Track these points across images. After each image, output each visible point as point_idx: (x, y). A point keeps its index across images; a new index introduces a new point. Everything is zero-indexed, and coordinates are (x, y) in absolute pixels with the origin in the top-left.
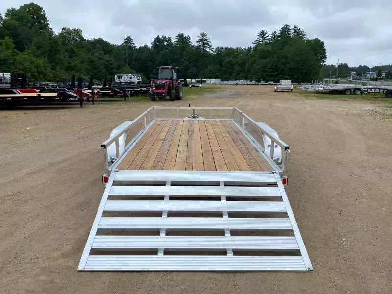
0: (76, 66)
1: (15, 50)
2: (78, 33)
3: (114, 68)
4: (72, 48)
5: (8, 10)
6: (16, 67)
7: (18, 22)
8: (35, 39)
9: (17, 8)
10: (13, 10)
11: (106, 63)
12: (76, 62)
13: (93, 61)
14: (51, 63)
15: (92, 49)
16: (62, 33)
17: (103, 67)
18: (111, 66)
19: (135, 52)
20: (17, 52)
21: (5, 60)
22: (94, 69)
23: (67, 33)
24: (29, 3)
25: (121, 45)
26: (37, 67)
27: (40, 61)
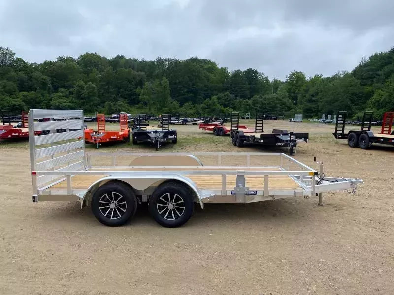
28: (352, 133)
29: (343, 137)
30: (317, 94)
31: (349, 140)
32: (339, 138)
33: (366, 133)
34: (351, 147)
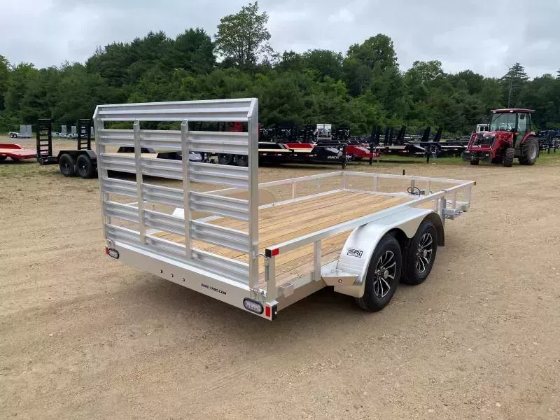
0: (421, 112)
1: (348, 96)
2: (435, 66)
3: (478, 114)
4: (421, 88)
5: (350, 47)
6: (342, 117)
7: (358, 60)
8: (374, 80)
9: (361, 43)
10: (356, 46)
11: (468, 106)
12: (421, 107)
13: (447, 105)
14: (388, 109)
15: (451, 87)
16: (412, 69)
17: (460, 113)
18: (473, 111)
19: (525, 87)
20: (350, 97)
21: (332, 108)
22: (447, 115)
23: (420, 68)
24: (376, 35)
25: (503, 78)
26: (367, 116)
27: (373, 109)
28: (65, 155)
29: (52, 161)
30: (44, 94)
31: (62, 166)
32: (45, 164)
33: (85, 153)
34: (66, 176)
